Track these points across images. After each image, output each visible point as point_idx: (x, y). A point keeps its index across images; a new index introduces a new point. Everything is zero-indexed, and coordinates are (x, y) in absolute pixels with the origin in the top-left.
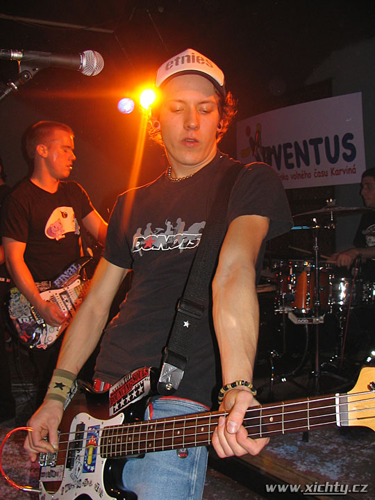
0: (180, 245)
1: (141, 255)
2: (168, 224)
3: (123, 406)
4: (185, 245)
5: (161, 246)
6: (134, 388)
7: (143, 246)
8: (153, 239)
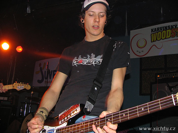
0: (93, 63)
1: (77, 66)
2: (88, 56)
3: (66, 120)
4: (95, 62)
5: (85, 63)
6: (72, 112)
7: (78, 63)
8: (82, 60)
